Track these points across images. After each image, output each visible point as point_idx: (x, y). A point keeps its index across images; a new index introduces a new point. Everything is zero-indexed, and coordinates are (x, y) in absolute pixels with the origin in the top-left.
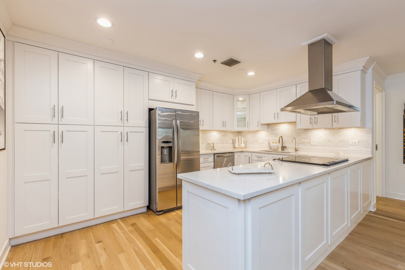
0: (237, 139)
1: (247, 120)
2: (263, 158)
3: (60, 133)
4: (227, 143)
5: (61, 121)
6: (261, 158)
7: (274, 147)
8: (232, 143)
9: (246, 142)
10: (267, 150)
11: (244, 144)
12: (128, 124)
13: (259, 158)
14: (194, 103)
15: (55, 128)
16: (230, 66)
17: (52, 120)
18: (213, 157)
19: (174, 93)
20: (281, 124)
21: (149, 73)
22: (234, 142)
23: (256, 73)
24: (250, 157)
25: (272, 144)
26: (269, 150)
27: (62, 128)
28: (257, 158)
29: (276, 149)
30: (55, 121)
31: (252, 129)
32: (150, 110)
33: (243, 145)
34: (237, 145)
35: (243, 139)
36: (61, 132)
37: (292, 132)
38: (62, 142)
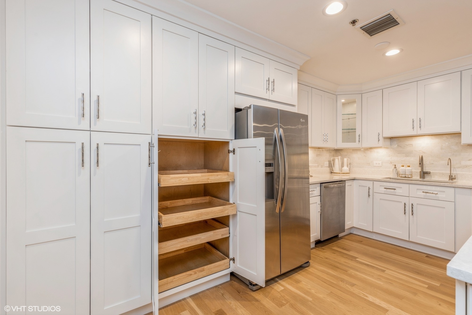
0: (337, 161)
1: (358, 133)
2: (398, 191)
3: (94, 147)
4: (322, 167)
5: (95, 124)
6: (393, 190)
7: (405, 173)
8: (328, 165)
9: (350, 164)
10: (391, 176)
11: (347, 167)
12: (204, 133)
13: (388, 190)
14: (295, 103)
15: (83, 137)
16: (371, 36)
17: (79, 123)
18: (320, 187)
19: (270, 84)
20: (418, 138)
21: (236, 47)
22: (331, 165)
23: (402, 50)
24: (371, 188)
25: (401, 169)
26: (396, 177)
27: (97, 138)
28: (385, 190)
29: (410, 176)
30: (86, 124)
31: (365, 145)
32: (237, 110)
33: (346, 169)
34: (336, 169)
35: (345, 159)
36: (96, 146)
37: (441, 149)
38: (96, 165)
